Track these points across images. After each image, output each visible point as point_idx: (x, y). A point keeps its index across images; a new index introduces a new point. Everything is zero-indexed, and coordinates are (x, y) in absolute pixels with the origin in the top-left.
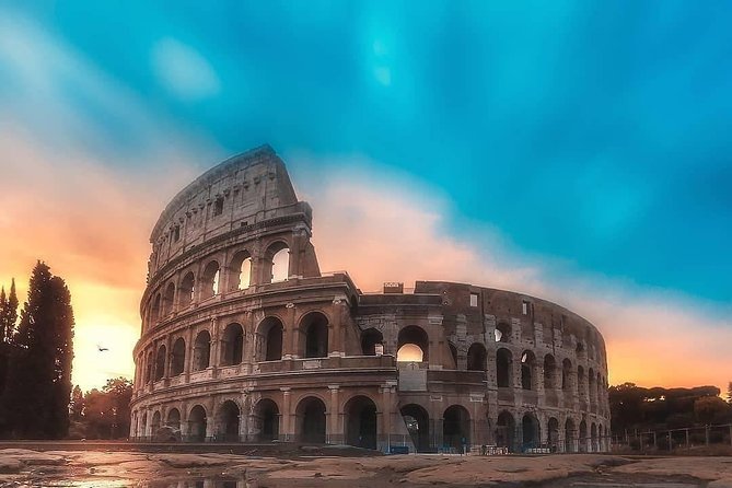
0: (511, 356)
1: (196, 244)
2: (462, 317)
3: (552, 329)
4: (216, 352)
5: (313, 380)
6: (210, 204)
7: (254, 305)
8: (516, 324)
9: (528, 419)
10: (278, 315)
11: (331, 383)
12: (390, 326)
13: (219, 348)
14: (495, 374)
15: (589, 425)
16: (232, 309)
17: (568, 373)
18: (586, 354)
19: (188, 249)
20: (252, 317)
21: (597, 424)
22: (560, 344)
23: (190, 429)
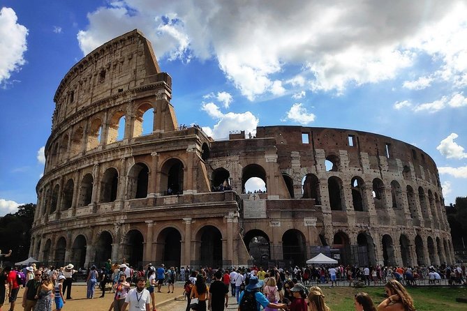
0: (341, 183)
1: (85, 105)
2: (295, 154)
3: (377, 156)
4: (96, 192)
5: (171, 214)
6: (96, 75)
7: (126, 154)
8: (344, 156)
9: (363, 238)
10: (145, 161)
11: (185, 216)
12: (234, 165)
13: (99, 188)
14: (328, 199)
15: (425, 240)
16: (110, 157)
17: (398, 192)
18: (413, 174)
19: (79, 109)
20: (125, 163)
21: (434, 238)
22: (387, 168)
23: (73, 255)
